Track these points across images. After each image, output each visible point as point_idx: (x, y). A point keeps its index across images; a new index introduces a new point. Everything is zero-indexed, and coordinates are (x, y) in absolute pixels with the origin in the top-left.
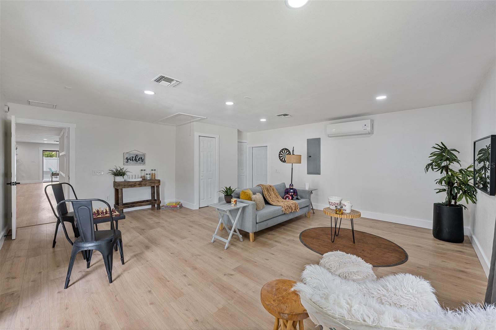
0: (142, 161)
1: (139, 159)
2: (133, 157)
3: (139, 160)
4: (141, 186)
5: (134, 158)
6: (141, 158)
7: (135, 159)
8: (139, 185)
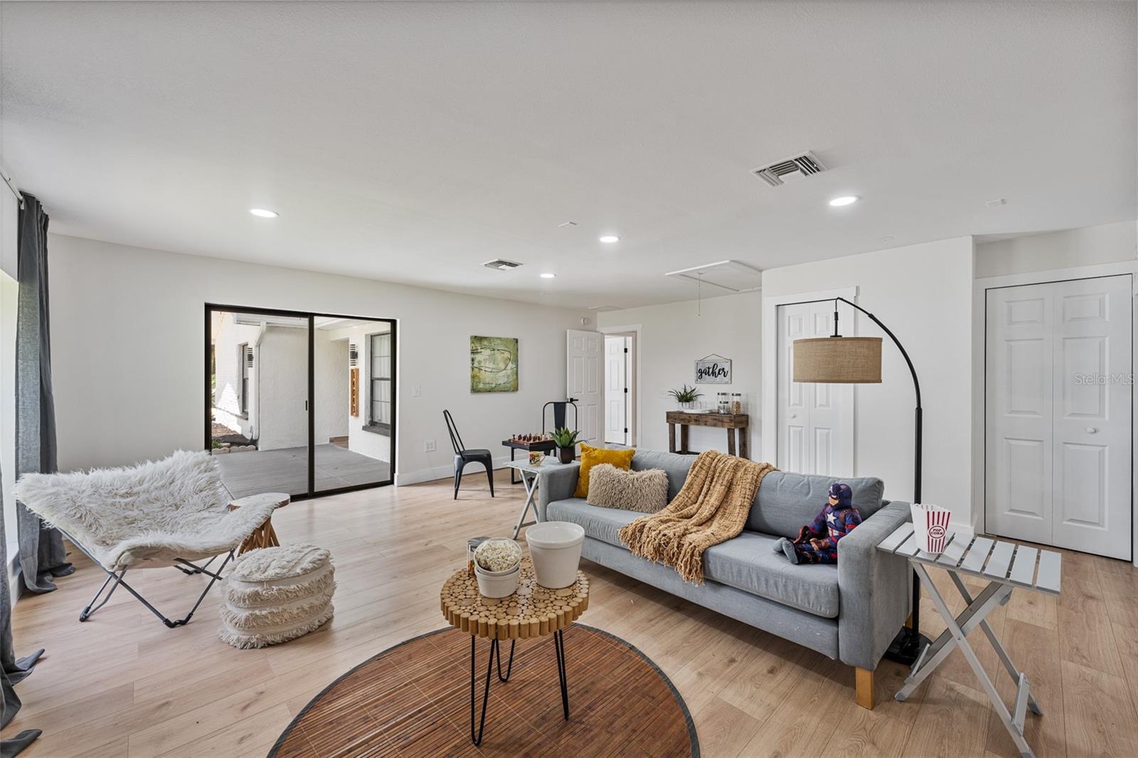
0: (725, 376)
1: (719, 371)
2: (709, 368)
3: (719, 373)
4: (699, 424)
5: (711, 370)
6: (723, 369)
7: (712, 372)
8: (696, 420)
